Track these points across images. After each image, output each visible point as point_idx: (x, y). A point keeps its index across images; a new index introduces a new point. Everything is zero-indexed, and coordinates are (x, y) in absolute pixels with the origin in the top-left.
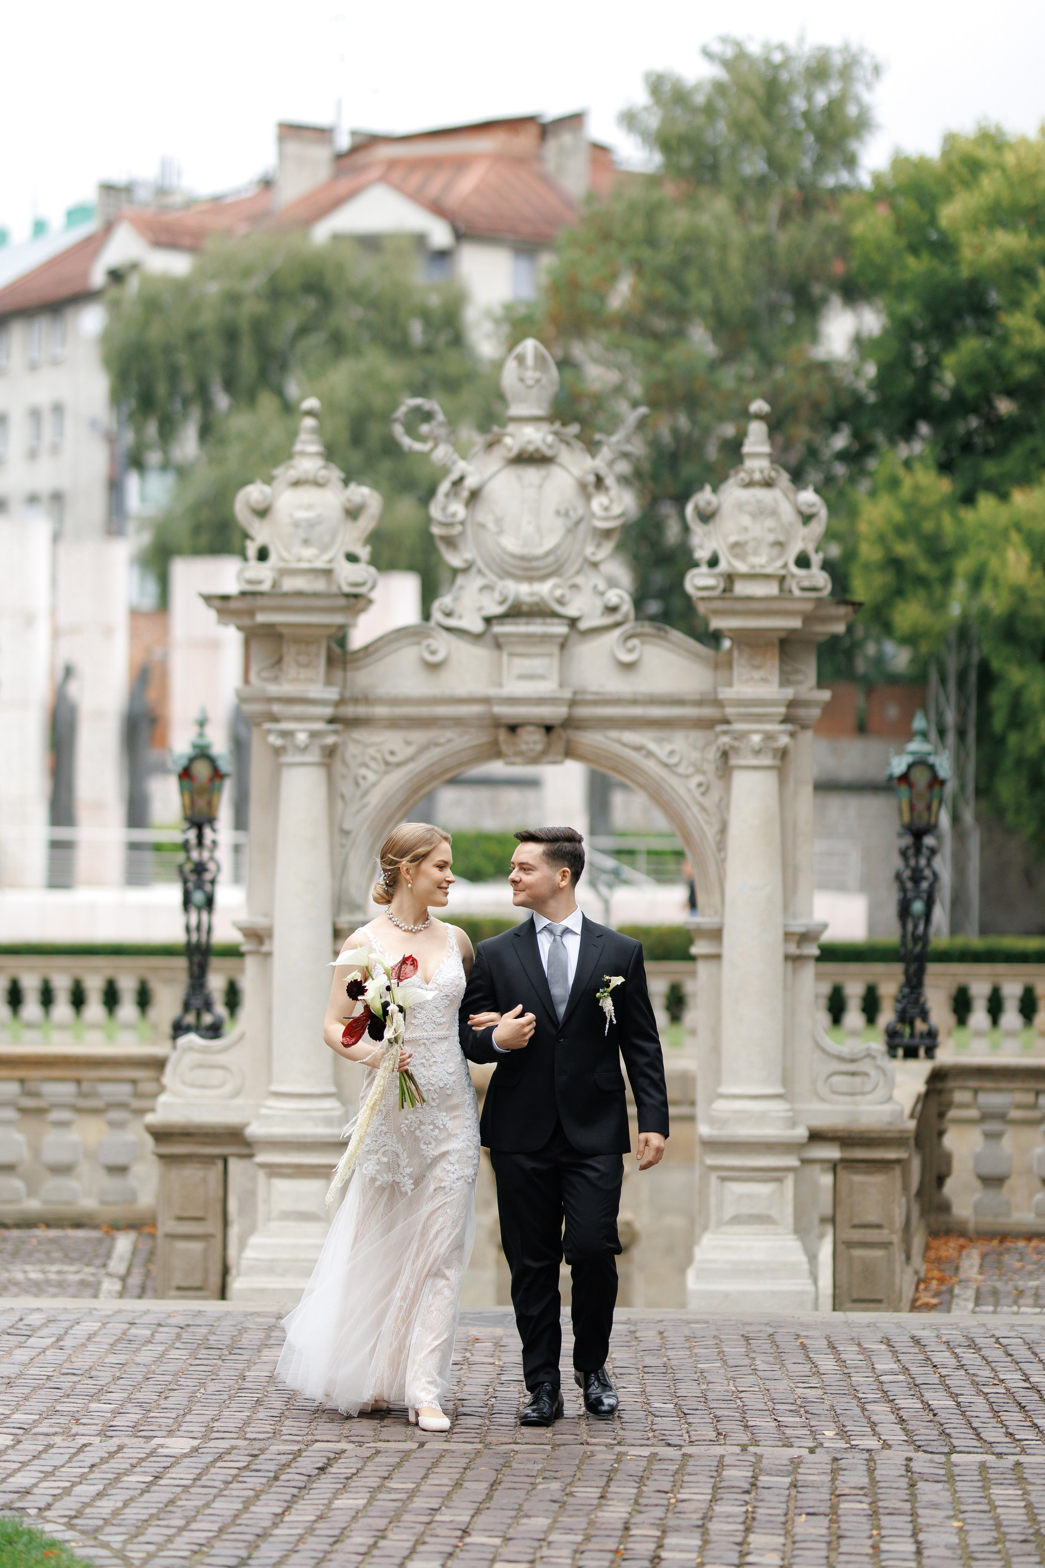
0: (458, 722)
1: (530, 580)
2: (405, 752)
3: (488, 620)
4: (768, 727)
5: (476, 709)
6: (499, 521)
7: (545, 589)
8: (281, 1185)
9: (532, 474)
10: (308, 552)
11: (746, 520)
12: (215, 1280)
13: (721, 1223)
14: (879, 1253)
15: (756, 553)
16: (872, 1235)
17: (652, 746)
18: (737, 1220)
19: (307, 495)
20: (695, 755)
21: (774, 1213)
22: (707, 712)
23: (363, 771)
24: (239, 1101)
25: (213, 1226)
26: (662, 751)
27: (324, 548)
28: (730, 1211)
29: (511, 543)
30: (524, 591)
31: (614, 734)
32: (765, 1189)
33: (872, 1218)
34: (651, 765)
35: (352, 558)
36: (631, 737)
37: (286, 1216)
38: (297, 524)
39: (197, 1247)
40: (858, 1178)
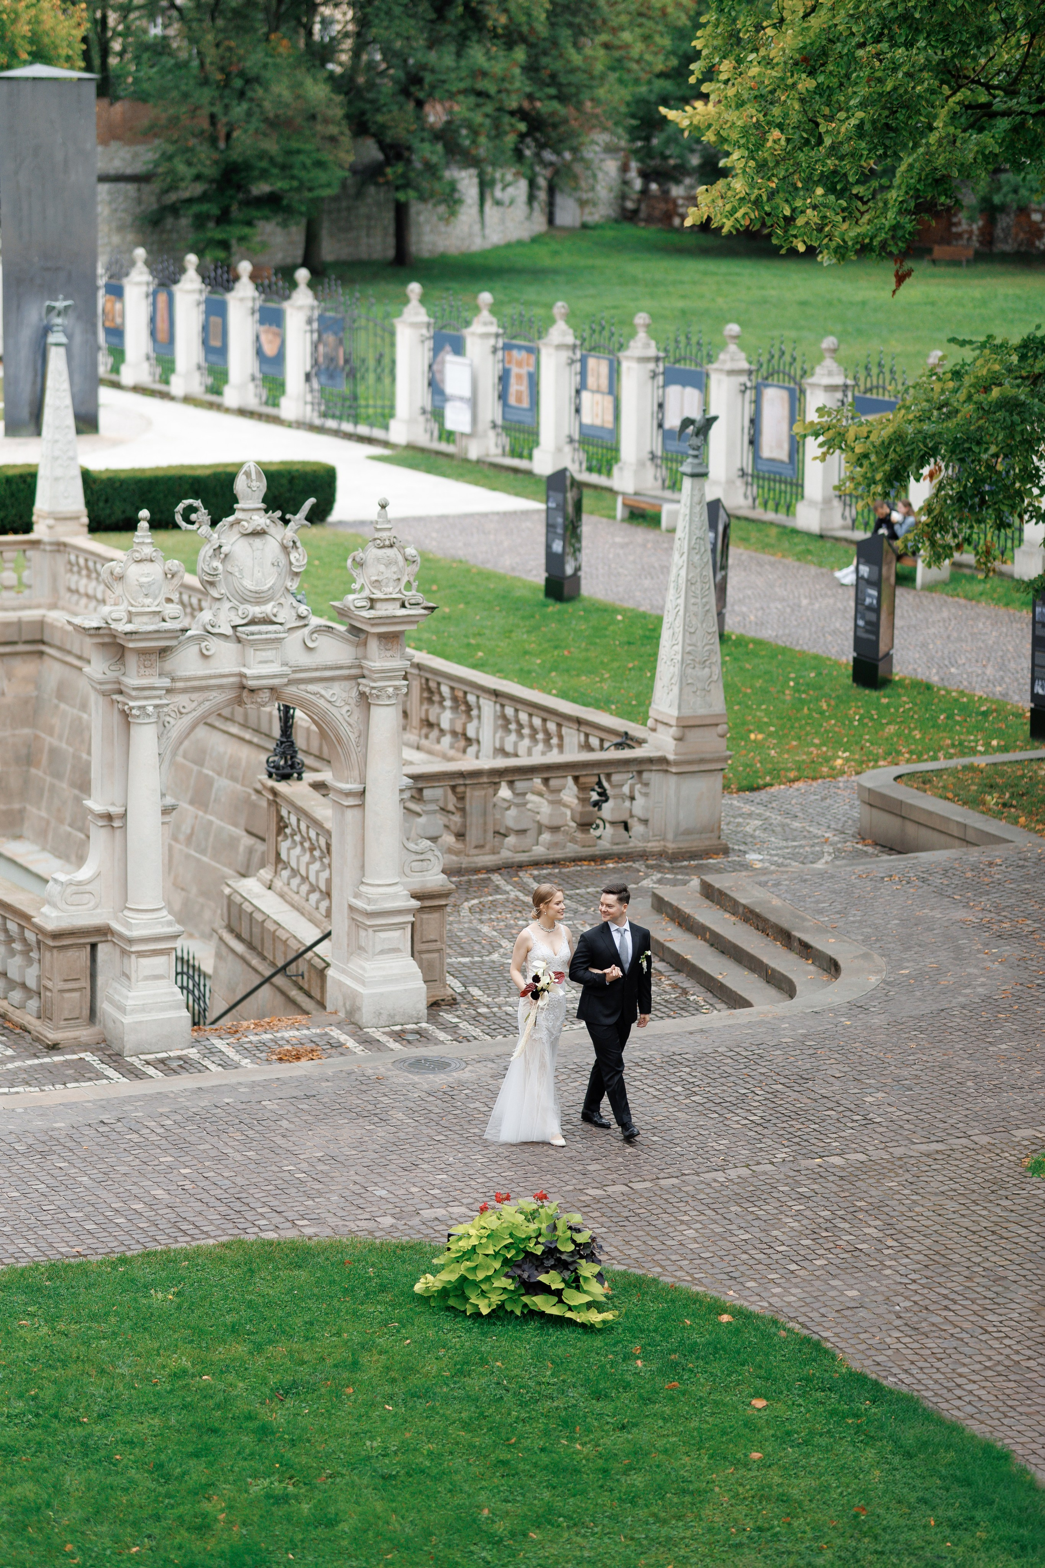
0: (220, 687)
1: (258, 604)
2: (190, 706)
3: (234, 627)
4: (397, 683)
5: (232, 680)
6: (241, 571)
7: (268, 609)
8: (144, 961)
9: (257, 542)
10: (148, 601)
11: (382, 568)
12: (86, 1012)
13: (374, 955)
14: (436, 955)
15: (387, 586)
16: (432, 946)
17: (323, 692)
18: (382, 952)
19: (146, 567)
20: (344, 695)
21: (401, 947)
22: (354, 672)
23: (168, 719)
24: (99, 911)
25: (86, 983)
26: (327, 694)
27: (155, 598)
28: (378, 948)
29: (249, 584)
30: (256, 611)
31: (302, 687)
32: (396, 934)
33: (432, 937)
34: (322, 702)
35: (169, 600)
36: (311, 688)
37: (147, 978)
38: (141, 586)
39: (76, 995)
40: (425, 916)
